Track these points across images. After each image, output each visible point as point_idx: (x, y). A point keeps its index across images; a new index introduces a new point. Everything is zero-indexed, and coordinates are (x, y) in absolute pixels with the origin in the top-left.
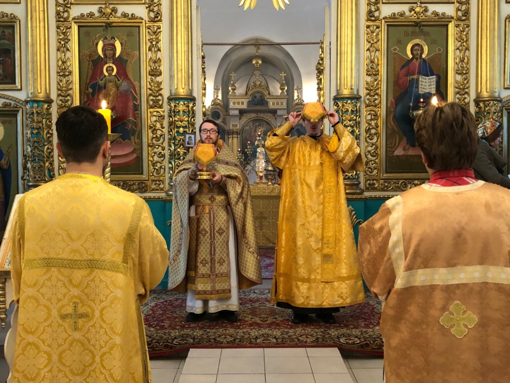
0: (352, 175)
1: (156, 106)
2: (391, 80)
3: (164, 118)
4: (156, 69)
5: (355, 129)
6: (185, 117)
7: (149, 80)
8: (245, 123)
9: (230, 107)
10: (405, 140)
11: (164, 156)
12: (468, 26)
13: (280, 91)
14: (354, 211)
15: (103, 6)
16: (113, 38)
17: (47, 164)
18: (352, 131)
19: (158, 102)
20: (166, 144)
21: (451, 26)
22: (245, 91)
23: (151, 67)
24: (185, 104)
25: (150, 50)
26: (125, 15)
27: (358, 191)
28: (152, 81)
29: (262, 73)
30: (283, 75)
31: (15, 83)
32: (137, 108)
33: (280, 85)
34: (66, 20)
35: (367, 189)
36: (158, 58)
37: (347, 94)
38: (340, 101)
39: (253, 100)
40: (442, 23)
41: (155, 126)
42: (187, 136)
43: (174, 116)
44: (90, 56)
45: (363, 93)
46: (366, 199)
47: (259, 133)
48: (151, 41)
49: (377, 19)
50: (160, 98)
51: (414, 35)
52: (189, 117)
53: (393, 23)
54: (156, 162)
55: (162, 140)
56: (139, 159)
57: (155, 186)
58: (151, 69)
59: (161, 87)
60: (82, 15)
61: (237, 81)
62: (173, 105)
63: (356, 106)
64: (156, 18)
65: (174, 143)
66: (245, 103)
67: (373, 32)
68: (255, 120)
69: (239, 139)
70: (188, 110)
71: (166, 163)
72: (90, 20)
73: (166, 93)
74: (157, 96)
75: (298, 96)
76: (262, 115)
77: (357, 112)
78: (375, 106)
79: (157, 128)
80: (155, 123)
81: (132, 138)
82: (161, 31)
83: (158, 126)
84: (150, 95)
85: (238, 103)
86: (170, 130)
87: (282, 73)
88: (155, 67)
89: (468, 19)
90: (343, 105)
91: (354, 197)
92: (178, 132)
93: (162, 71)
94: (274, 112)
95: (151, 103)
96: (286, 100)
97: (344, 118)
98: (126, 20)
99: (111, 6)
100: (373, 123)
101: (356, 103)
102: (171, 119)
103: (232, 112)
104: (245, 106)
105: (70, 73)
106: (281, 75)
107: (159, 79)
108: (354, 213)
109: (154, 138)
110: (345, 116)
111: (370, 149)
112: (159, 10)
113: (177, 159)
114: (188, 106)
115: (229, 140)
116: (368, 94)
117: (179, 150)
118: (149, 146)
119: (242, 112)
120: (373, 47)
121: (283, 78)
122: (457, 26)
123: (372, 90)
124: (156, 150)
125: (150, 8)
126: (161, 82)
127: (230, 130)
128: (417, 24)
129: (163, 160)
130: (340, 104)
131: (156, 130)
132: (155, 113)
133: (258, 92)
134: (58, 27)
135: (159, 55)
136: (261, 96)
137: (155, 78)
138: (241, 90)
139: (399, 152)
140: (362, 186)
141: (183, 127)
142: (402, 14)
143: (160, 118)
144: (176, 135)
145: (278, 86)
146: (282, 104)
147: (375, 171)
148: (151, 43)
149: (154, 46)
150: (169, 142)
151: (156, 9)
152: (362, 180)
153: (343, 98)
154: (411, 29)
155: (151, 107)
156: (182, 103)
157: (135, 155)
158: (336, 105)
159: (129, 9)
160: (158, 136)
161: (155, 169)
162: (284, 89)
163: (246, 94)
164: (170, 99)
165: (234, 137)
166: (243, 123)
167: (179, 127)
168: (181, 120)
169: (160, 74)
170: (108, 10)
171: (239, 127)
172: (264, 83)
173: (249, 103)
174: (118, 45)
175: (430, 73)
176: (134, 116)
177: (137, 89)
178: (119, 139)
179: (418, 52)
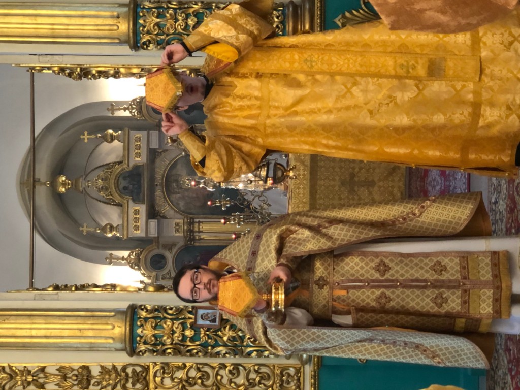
0: (277, 17)
1: (145, 378)
3: (167, 364)
4: (76, 376)
5: (191, 10)
6: (165, 326)
7: (97, 389)
8: (172, 208)
9: (143, 235)
11: (236, 366)
13: (116, 142)
14: (344, 14)
18: (195, 16)
19: (138, 374)
20: (215, 362)
22: (115, 207)
23: (74, 385)
24: (142, 326)
25: (42, 386)
27: (307, 6)
28: (99, 383)
29: (82, 176)
30: (86, 137)
33: (105, 143)
36: (57, 373)
37: (127, 25)
38: (141, 39)
39: (131, 193)
41: (181, 380)
42: (200, 322)
43: (164, 345)
47: (193, 183)
48: (25, 385)
50: (129, 370)
52: (165, 318)
54: (248, 381)
55: (206, 369)
57: (292, 384)
58: (78, 385)
59: (110, 368)
61: (94, 220)
62: (143, 347)
63: (151, 8)
65: (213, 347)
66: (137, 207)
68: (168, 190)
69: (201, 220)
70: (153, 320)
71: (249, 363)
73: (122, 359)
74: (127, 375)
75: (125, 109)
77: (160, 8)
79: (185, 377)
80: (176, 380)
82: (9, 365)
83: (180, 374)
85: (137, 220)
86: (189, 354)
87: (84, 139)
88: (74, 378)
90: (148, 32)
91: (317, 12)
92: (192, 340)
93: (82, 364)
94: (153, 154)
96: (132, 132)
97: (172, 31)
101: (144, 8)
102: (169, 351)
103: (153, 233)
104: (142, 208)
106: (86, 141)
107: (95, 371)
108: (347, 14)
109: (202, 383)
110: (168, 29)
113: (243, 342)
114: (146, 319)
115: (203, 239)
117: (225, 339)
119: (153, 213)
121: (93, 136)
124: (225, 381)
126: (102, 367)
127: (185, 237)
129: (244, 368)
130: (146, 38)
131: (189, 378)
132: (158, 379)
133: (117, 184)
135: (52, 370)
136: (125, 178)
137: (94, 377)
138: (111, 215)
141: (183, 330)
143: (167, 371)
144: (197, 343)
145: (105, 146)
146: (138, 139)
148: (29, 384)
149: (38, 379)
150: (212, 355)
153: (135, 32)
155: (147, 386)
156: (139, 331)
158: (148, 46)
160: (199, 375)
161: (260, 383)
162: (111, 135)
163: (119, 205)
164: (133, 352)
165: (199, 228)
166: (172, 212)
167: (184, 337)
168: (170, 334)
169: (86, 368)
171: (180, 220)
172: (100, 172)
173: (136, 200)
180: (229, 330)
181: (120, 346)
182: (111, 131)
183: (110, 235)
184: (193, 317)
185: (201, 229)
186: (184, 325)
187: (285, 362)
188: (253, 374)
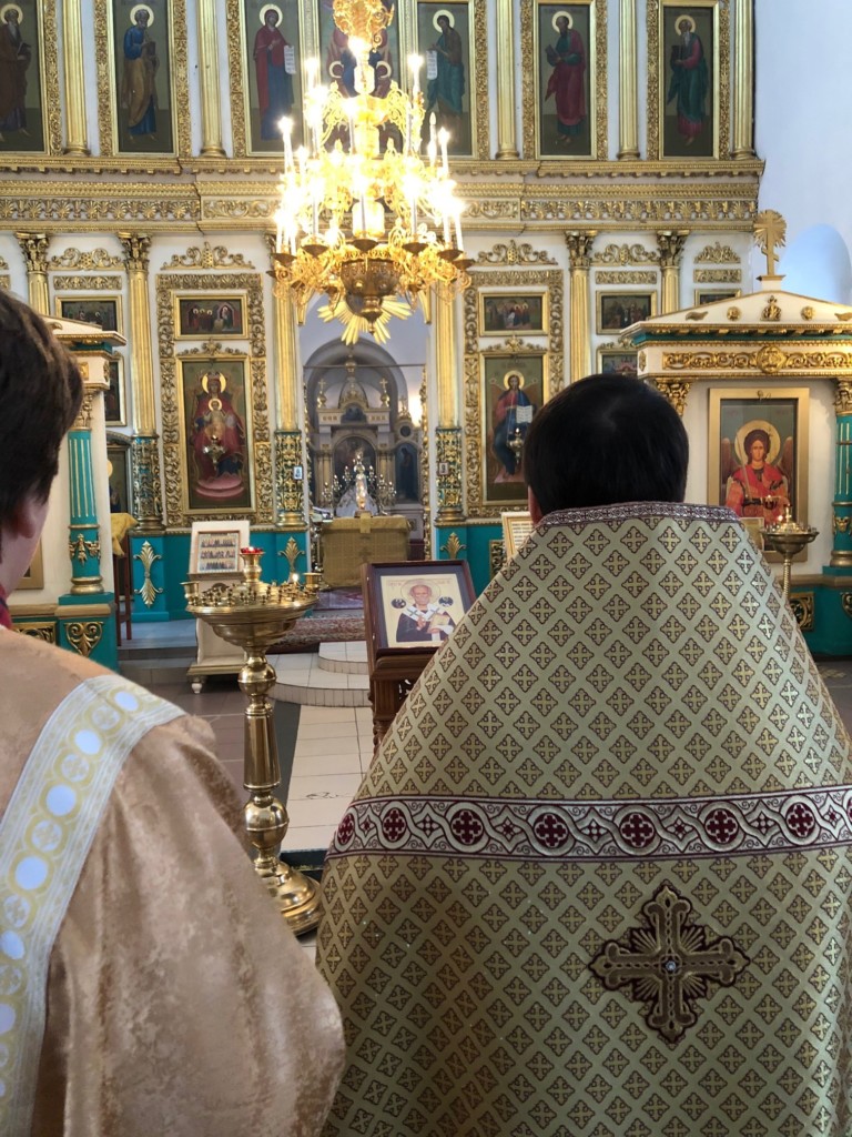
1: (262, 440)
2: (490, 411)
3: (270, 451)
5: (456, 459)
6: (292, 450)
7: (255, 414)
9: (320, 424)
10: (504, 467)
11: (271, 488)
12: (562, 357)
13: (381, 403)
15: (207, 342)
16: (217, 373)
17: (156, 499)
18: (454, 461)
19: (264, 436)
20: (273, 477)
21: (546, 358)
22: (338, 403)
23: (256, 401)
24: (292, 438)
25: (255, 384)
26: (229, 351)
28: (258, 415)
29: (357, 379)
30: (384, 382)
31: (119, 419)
32: (242, 442)
34: (170, 356)
35: (470, 517)
36: (262, 392)
37: (448, 425)
39: (347, 414)
40: (537, 355)
41: (262, 459)
42: (296, 469)
43: (282, 450)
44: (195, 391)
45: (463, 424)
46: (469, 527)
48: (256, 376)
49: (474, 352)
50: (266, 431)
51: (510, 367)
52: (296, 450)
53: (491, 357)
54: (264, 495)
55: (269, 473)
56: (247, 493)
57: (261, 519)
58: (257, 404)
59: (267, 421)
60: (187, 352)
61: (327, 389)
62: (280, 438)
63: (457, 437)
64: (261, 353)
65: (282, 476)
67: (471, 365)
70: (295, 444)
71: (274, 495)
72: (194, 356)
73: (272, 427)
74: (263, 430)
75: (403, 408)
76: (359, 432)
77: (458, 442)
78: (476, 436)
79: (264, 461)
80: (262, 456)
81: (240, 471)
82: (265, 366)
83: (265, 459)
84: (257, 429)
85: (330, 418)
86: (277, 463)
87: (382, 381)
88: (260, 402)
89: (562, 351)
90: (444, 437)
91: (457, 523)
92: (286, 465)
93: (268, 405)
94: (374, 428)
95: (257, 437)
96: (388, 413)
97: (445, 449)
98: (230, 356)
99: (216, 342)
100: (474, 453)
101: (457, 434)
102: (279, 452)
103: (322, 430)
104: (338, 422)
105: (176, 408)
106: (381, 383)
107: (264, 413)
109: (261, 471)
110: (446, 447)
111: (471, 477)
112: (263, 345)
113: (286, 491)
114: (295, 440)
115: (316, 464)
116: (468, 425)
117: (287, 482)
118: (256, 479)
119: (334, 429)
120: (472, 380)
121: (384, 387)
122: (552, 357)
123: (473, 422)
124: (263, 483)
125: (254, 342)
126: (267, 416)
127: (317, 451)
128: (512, 356)
129: (271, 493)
130: (441, 435)
131: (263, 464)
132: (262, 447)
133: (353, 404)
134: (162, 364)
135: (264, 389)
137: (261, 413)
139: (499, 480)
140: (465, 513)
141: (291, 460)
142: (498, 347)
143: (267, 451)
144: (284, 468)
145: (378, 395)
146: (384, 418)
147: (477, 500)
149: (259, 382)
150: (277, 475)
151: (259, 344)
152: (465, 508)
153: (444, 430)
154: (508, 361)
155: (258, 441)
156: (289, 436)
157: (242, 489)
158: (438, 436)
159: (234, 345)
160: (266, 469)
161: (263, 501)
162: (386, 400)
163: (339, 406)
164: (276, 434)
167: (287, 461)
168: (288, 453)
169: (266, 408)
170: (212, 347)
171: (330, 447)
172: (361, 392)
173: (344, 418)
174: (222, 380)
175: (527, 403)
176: (240, 449)
177: (243, 423)
178: (226, 473)
179: (515, 384)
180: (292, 484)
181: (280, 426)
182: (388, 399)
183: (319, 400)
184: (298, 465)
185: (325, 462)
187: (275, 514)
188: (267, 498)
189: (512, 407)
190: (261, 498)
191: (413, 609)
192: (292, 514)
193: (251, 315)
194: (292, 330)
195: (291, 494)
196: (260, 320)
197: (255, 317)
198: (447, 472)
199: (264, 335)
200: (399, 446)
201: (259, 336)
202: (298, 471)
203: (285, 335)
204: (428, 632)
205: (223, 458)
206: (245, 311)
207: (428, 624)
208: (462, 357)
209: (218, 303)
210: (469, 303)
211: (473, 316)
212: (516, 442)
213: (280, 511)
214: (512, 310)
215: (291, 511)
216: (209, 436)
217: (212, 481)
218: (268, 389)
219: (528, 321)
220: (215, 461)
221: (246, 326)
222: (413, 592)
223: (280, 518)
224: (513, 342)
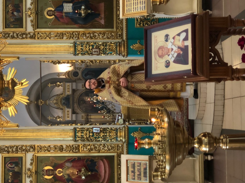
0: (115, 46)
1: (78, 148)
2: (66, 26)
3: (85, 144)
4: (59, 148)
5: (91, 45)
6: (84, 132)
7: (65, 152)
8: (80, 110)
9: (71, 120)
10: (97, 19)
11: (104, 145)
13: (60, 87)
14: (133, 45)
15: (27, 175)
16: (43, 171)
18: (92, 46)
19: (76, 147)
20: (99, 143)
22: (60, 110)
23: (58, 151)
24: (78, 132)
25: (49, 151)
26: (31, 164)
27: (123, 43)
28: (65, 150)
29: (48, 99)
30: (50, 85)
32: (79, 159)
33: (57, 87)
35: (122, 38)
36: (53, 147)
37: (73, 49)
38: (76, 53)
39: (66, 105)
41: (89, 149)
42: (94, 131)
43: (84, 138)
45: (72, 41)
46: (127, 39)
47: (89, 99)
48: (45, 150)
49: (34, 34)
50: (74, 146)
51: (42, 14)
52: (84, 130)
53: (37, 25)
54: (108, 149)
55: (96, 145)
56: (106, 157)
57: (120, 149)
58: (59, 151)
59: (68, 146)
61: (52, 115)
62: (78, 139)
63: (79, 44)
64: (33, 147)
65: (98, 138)
66: (68, 110)
67: (41, 36)
69: (91, 114)
70: (81, 131)
71: (108, 143)
73: (72, 143)
74: (73, 147)
75: (63, 75)
76: (75, 99)
77: (82, 44)
78: (79, 34)
79: (90, 148)
80: (87, 149)
81: (95, 161)
82: (40, 145)
83: (89, 147)
84: (73, 151)
85: (68, 114)
86: (91, 141)
87: (49, 86)
88: (59, 149)
90: (79, 51)
91: (126, 45)
92: (92, 136)
93: (60, 145)
94: (74, 91)
95: (77, 151)
96: (66, 83)
97: (85, 50)
98: (34, 163)
99: (27, 171)
100: (87, 35)
101: (77, 44)
102: (85, 140)
103: (74, 119)
104: (70, 110)
106: (50, 87)
107: (64, 147)
109: (95, 149)
110: (84, 50)
111: (101, 37)
112: (29, 146)
113: (106, 137)
114: (79, 131)
115: (92, 121)
116: (73, 38)
117: (101, 136)
118: (99, 152)
119: (74, 112)
120: (49, 36)
121: (52, 85)
123: (71, 36)
124: (101, 149)
125: (27, 151)
126: (66, 145)
127: (85, 120)
128: (37, 14)
129: (107, 145)
130: (78, 52)
131: (91, 148)
132: (82, 149)
133: (61, 101)
135: (52, 146)
136: (64, 100)
137: (64, 148)
138: (59, 113)
139: (102, 22)
140: (120, 41)
141: (90, 134)
142: (32, 21)
143: (85, 146)
144: (94, 137)
145: (56, 88)
146: (69, 86)
147: (113, 34)
148: (46, 150)
149: (48, 149)
150: (97, 141)
151: (28, 148)
152: (117, 40)
153: (75, 51)
154: (39, 16)
155: (79, 151)
156: (77, 134)
157: (104, 160)
158: (78, 55)
159: (29, 162)
160: (94, 147)
161: (111, 149)
162: (59, 84)
163: (62, 109)
164: (75, 141)
165: (90, 117)
166: (80, 112)
167: (90, 136)
168: (86, 135)
169: (62, 146)
170: (29, 173)
171: (83, 115)
172: (55, 98)
173: (68, 107)
174: (47, 168)
175: (62, 6)
176: (83, 160)
177: (69, 158)
178: (96, 168)
179: (51, 12)
180: (102, 133)
181: (71, 139)
182: (58, 83)
183: (58, 120)
184: (92, 130)
185: (91, 118)
186: (90, 132)
187: (119, 143)
188: (109, 147)
189: (64, 14)
190: (109, 150)
191: (171, 56)
192: (119, 134)
193: (13, 152)
194: (21, 131)
195: (108, 134)
196: (15, 147)
197: (14, 150)
198: (98, 50)
199: (23, 146)
200: (83, 78)
201: (24, 148)
202: (96, 130)
203: (24, 134)
204: (183, 47)
205: (87, 170)
206: (11, 155)
207: (179, 47)
208: (36, 41)
209: (6, 169)
210: (9, 36)
211: (15, 34)
212: (82, 12)
213: (117, 140)
214: (13, 13)
215: (117, 134)
216: (76, 176)
217: (100, 176)
218: (52, 144)
219: (18, 4)
220: (90, 173)
221: (19, 155)
222: (161, 56)
223: (120, 140)
224: (29, 13)
